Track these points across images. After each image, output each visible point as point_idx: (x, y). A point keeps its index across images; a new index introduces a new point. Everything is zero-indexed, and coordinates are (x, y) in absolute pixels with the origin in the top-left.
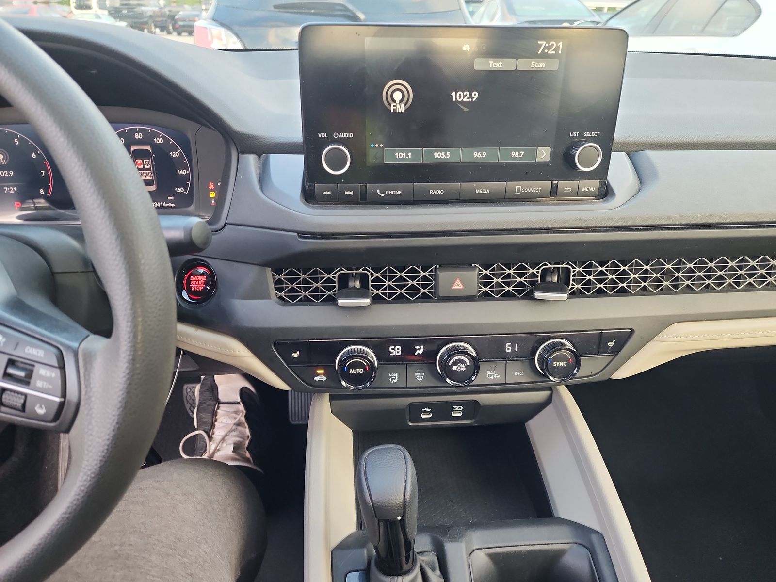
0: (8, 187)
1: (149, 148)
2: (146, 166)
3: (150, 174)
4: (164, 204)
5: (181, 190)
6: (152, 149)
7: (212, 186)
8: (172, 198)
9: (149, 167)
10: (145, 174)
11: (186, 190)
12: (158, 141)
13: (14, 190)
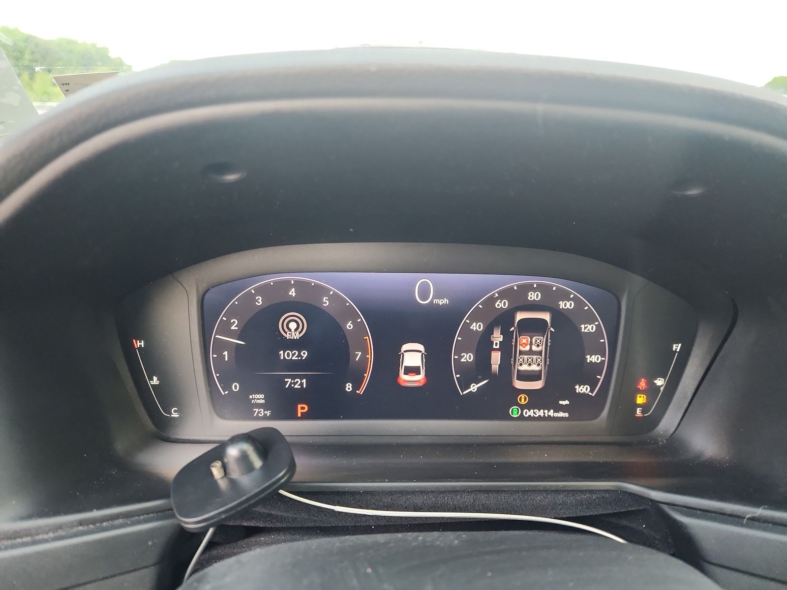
0: (293, 377)
1: (546, 317)
2: (534, 348)
3: (539, 360)
4: (551, 413)
5: (584, 390)
6: (552, 319)
7: (643, 384)
8: (567, 402)
9: (539, 349)
10: (530, 360)
11: (592, 391)
12: (566, 305)
13: (302, 384)
